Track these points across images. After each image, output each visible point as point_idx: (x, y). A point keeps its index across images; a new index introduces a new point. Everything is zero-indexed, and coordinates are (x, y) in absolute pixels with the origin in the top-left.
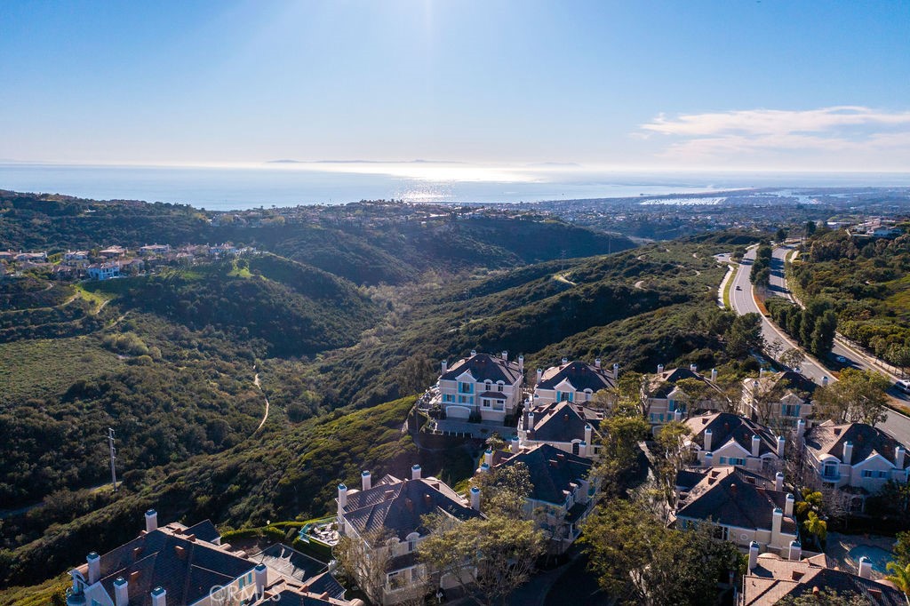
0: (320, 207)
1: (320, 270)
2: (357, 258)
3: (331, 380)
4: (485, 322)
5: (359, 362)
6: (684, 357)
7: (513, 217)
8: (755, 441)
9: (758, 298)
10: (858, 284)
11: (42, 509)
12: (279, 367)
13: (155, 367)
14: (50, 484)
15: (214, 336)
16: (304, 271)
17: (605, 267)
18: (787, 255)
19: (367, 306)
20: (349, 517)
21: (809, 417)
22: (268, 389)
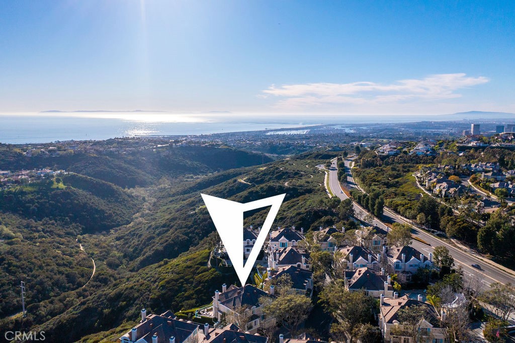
1: (104, 182)
2: (121, 172)
3: (124, 244)
5: (140, 233)
7: (204, 145)
8: (369, 256)
9: (344, 189)
10: (387, 181)
12: (92, 239)
13: (24, 245)
15: (49, 224)
16: (95, 182)
17: (265, 174)
18: (350, 165)
19: (132, 200)
20: (223, 303)
21: (384, 245)
22: (91, 252)
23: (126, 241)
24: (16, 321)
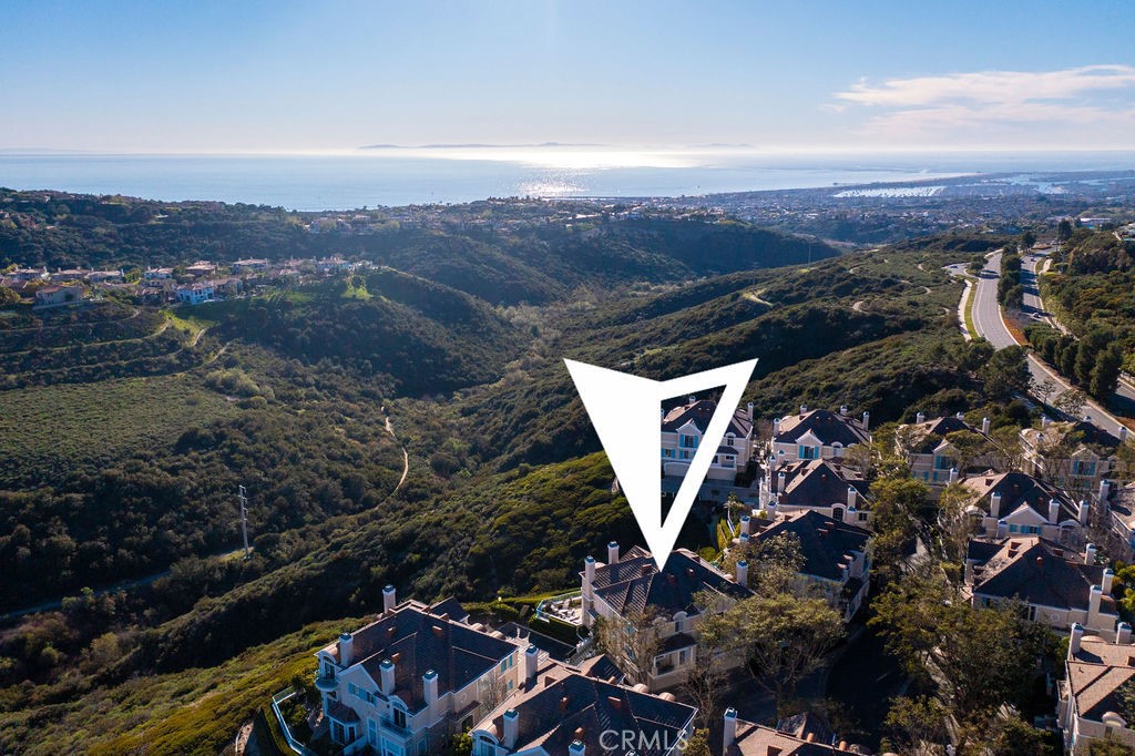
0: (438, 207)
1: (450, 288)
2: (491, 271)
3: (476, 425)
4: (666, 354)
5: (510, 402)
6: (928, 399)
7: (680, 217)
8: (1053, 505)
9: (1010, 324)
11: (168, 579)
12: (413, 408)
13: (271, 411)
14: (174, 550)
15: (331, 371)
16: (431, 289)
17: (809, 283)
18: (1038, 265)
19: (508, 332)
20: (601, 593)
21: (1106, 476)
22: (403, 436)
23: (480, 419)
24: (230, 565)
